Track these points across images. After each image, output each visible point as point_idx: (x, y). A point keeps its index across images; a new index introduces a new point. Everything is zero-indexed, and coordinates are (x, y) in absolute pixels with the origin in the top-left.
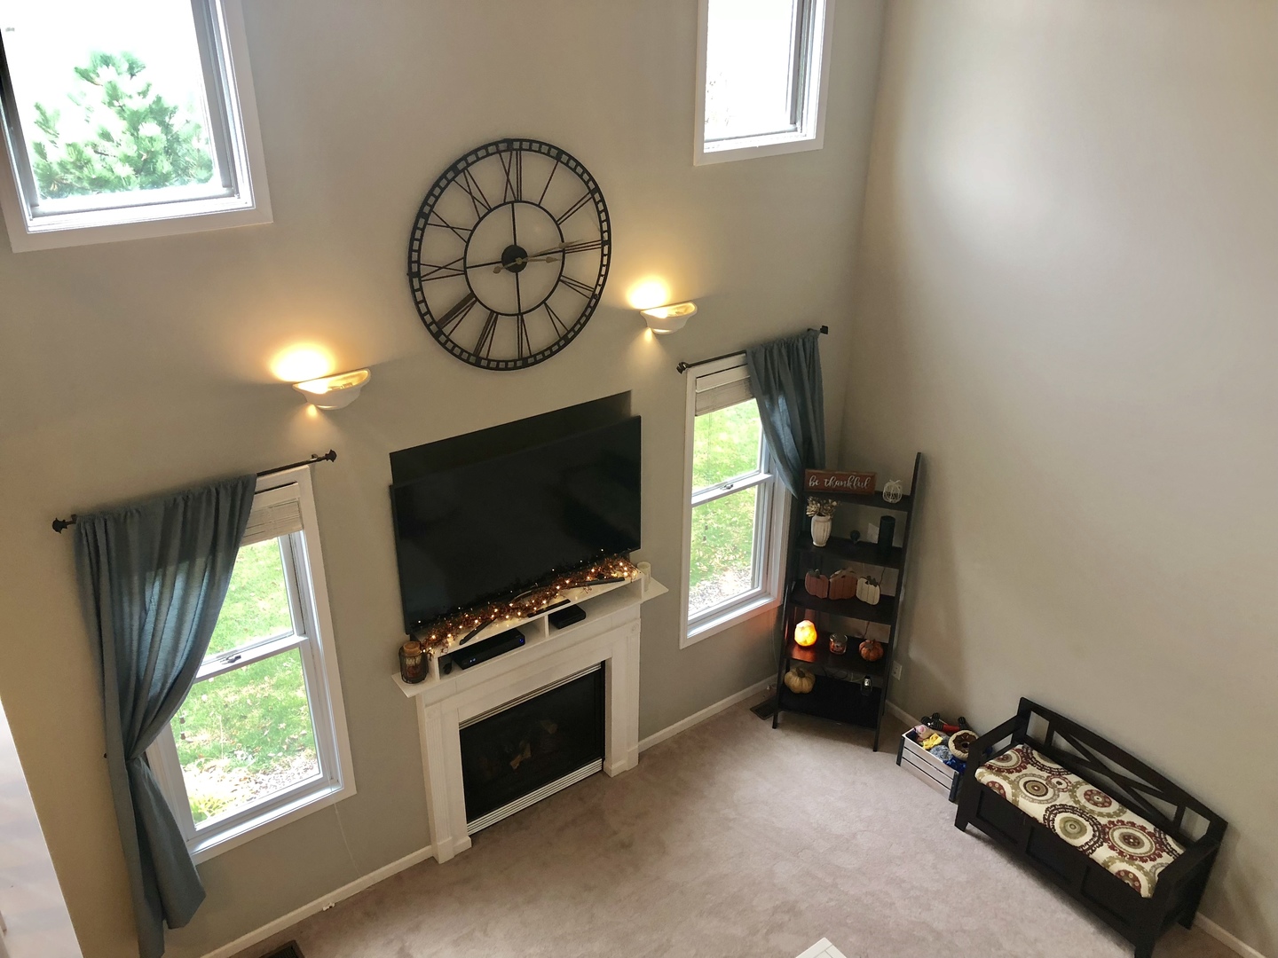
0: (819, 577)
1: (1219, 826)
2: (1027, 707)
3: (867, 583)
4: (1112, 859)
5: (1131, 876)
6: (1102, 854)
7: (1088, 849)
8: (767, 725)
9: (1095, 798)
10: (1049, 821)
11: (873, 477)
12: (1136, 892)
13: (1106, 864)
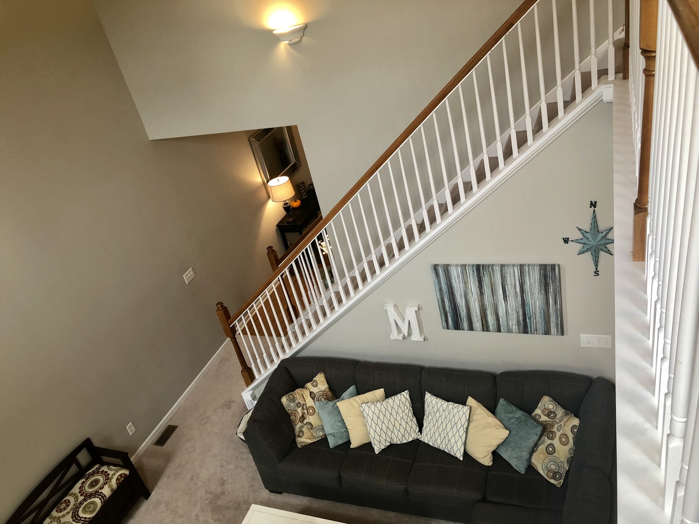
4: (110, 486)
5: (119, 477)
6: (107, 491)
7: (104, 499)
9: (62, 507)
13: (112, 490)
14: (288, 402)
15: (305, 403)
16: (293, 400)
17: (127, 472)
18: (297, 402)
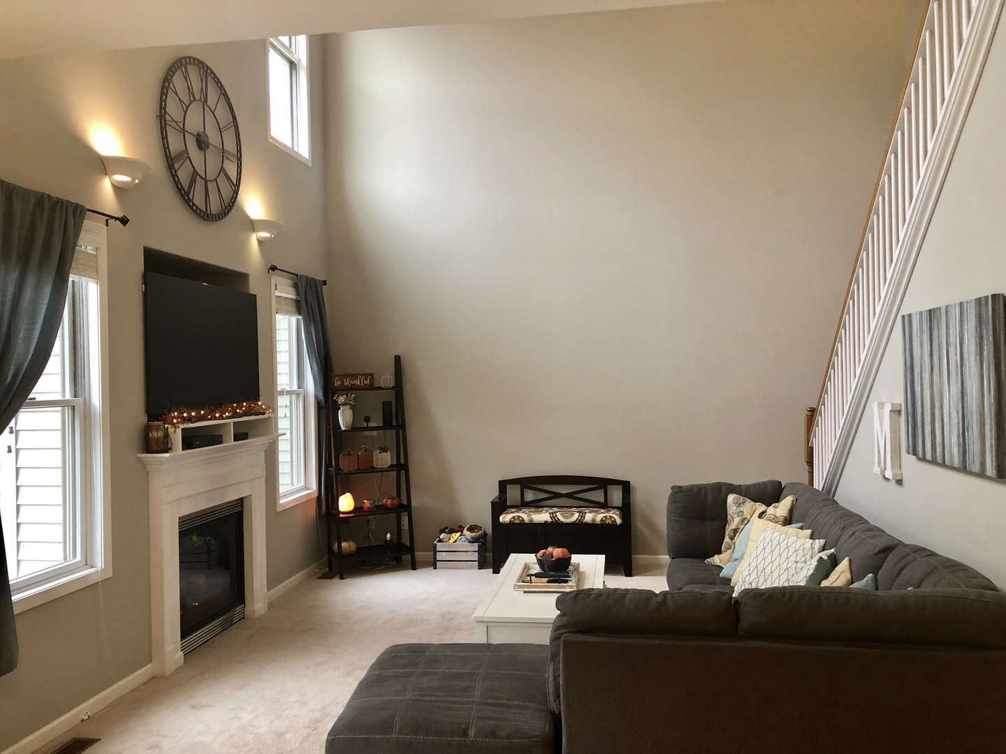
0: (350, 455)
1: (626, 486)
2: (503, 485)
3: (380, 453)
5: (608, 517)
6: (588, 518)
7: (580, 519)
8: (336, 581)
10: (554, 518)
11: (372, 375)
12: (614, 524)
13: (594, 520)
14: (732, 502)
15: (749, 517)
16: (739, 505)
17: (619, 521)
18: (741, 509)
